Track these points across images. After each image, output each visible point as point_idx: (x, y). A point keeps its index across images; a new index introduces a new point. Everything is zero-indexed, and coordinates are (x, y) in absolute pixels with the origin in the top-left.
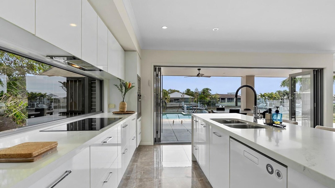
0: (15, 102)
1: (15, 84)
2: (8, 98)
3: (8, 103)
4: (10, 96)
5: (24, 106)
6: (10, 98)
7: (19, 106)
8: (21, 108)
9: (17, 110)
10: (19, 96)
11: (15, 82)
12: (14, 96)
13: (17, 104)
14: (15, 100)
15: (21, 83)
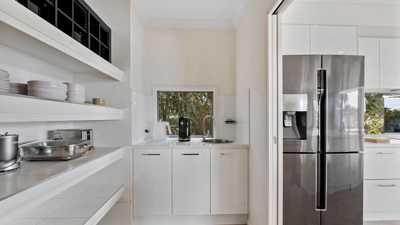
0: (373, 122)
1: (372, 105)
2: (367, 118)
3: (367, 122)
4: (368, 116)
5: (381, 125)
6: (369, 118)
7: (377, 125)
8: (378, 127)
9: (375, 128)
10: (377, 116)
11: (373, 104)
12: (372, 115)
13: (375, 123)
14: (373, 120)
15: (378, 104)
